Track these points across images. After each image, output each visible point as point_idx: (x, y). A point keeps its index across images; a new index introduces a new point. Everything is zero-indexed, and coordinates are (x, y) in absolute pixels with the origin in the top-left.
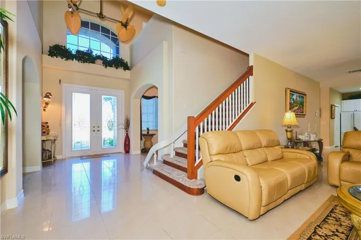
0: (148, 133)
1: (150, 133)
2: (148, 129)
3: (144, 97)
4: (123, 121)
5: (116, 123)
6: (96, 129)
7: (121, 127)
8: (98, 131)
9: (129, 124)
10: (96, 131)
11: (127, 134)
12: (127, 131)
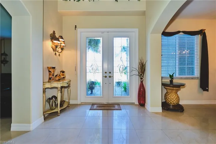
0: (171, 81)
1: (175, 81)
2: (171, 77)
3: (165, 34)
4: (136, 65)
5: (129, 68)
6: (108, 75)
7: (134, 72)
8: (110, 77)
9: (145, 70)
10: (108, 77)
11: (142, 82)
12: (141, 79)
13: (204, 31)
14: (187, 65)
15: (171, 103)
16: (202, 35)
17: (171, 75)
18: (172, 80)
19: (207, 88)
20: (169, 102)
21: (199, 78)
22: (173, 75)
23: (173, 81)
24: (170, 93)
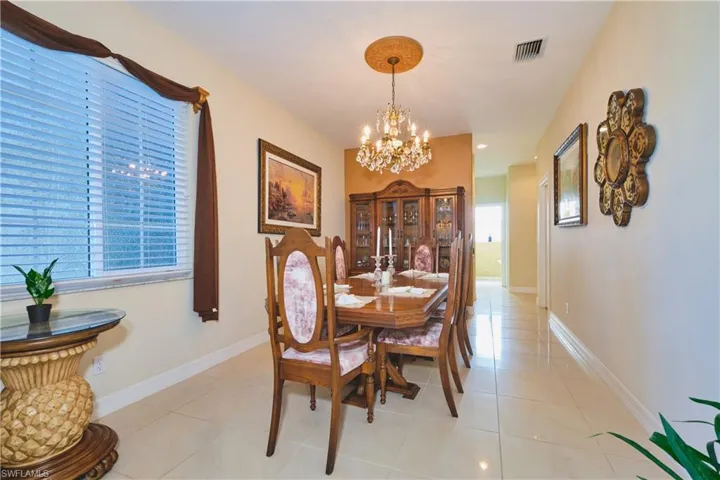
0: (39, 315)
2: (39, 284)
13: (204, 96)
14: (145, 220)
15: (32, 456)
16: (199, 112)
17: (40, 271)
18: (46, 302)
19: (214, 310)
20: (12, 458)
21: (192, 275)
22: (47, 271)
23: (49, 306)
24: (25, 393)
